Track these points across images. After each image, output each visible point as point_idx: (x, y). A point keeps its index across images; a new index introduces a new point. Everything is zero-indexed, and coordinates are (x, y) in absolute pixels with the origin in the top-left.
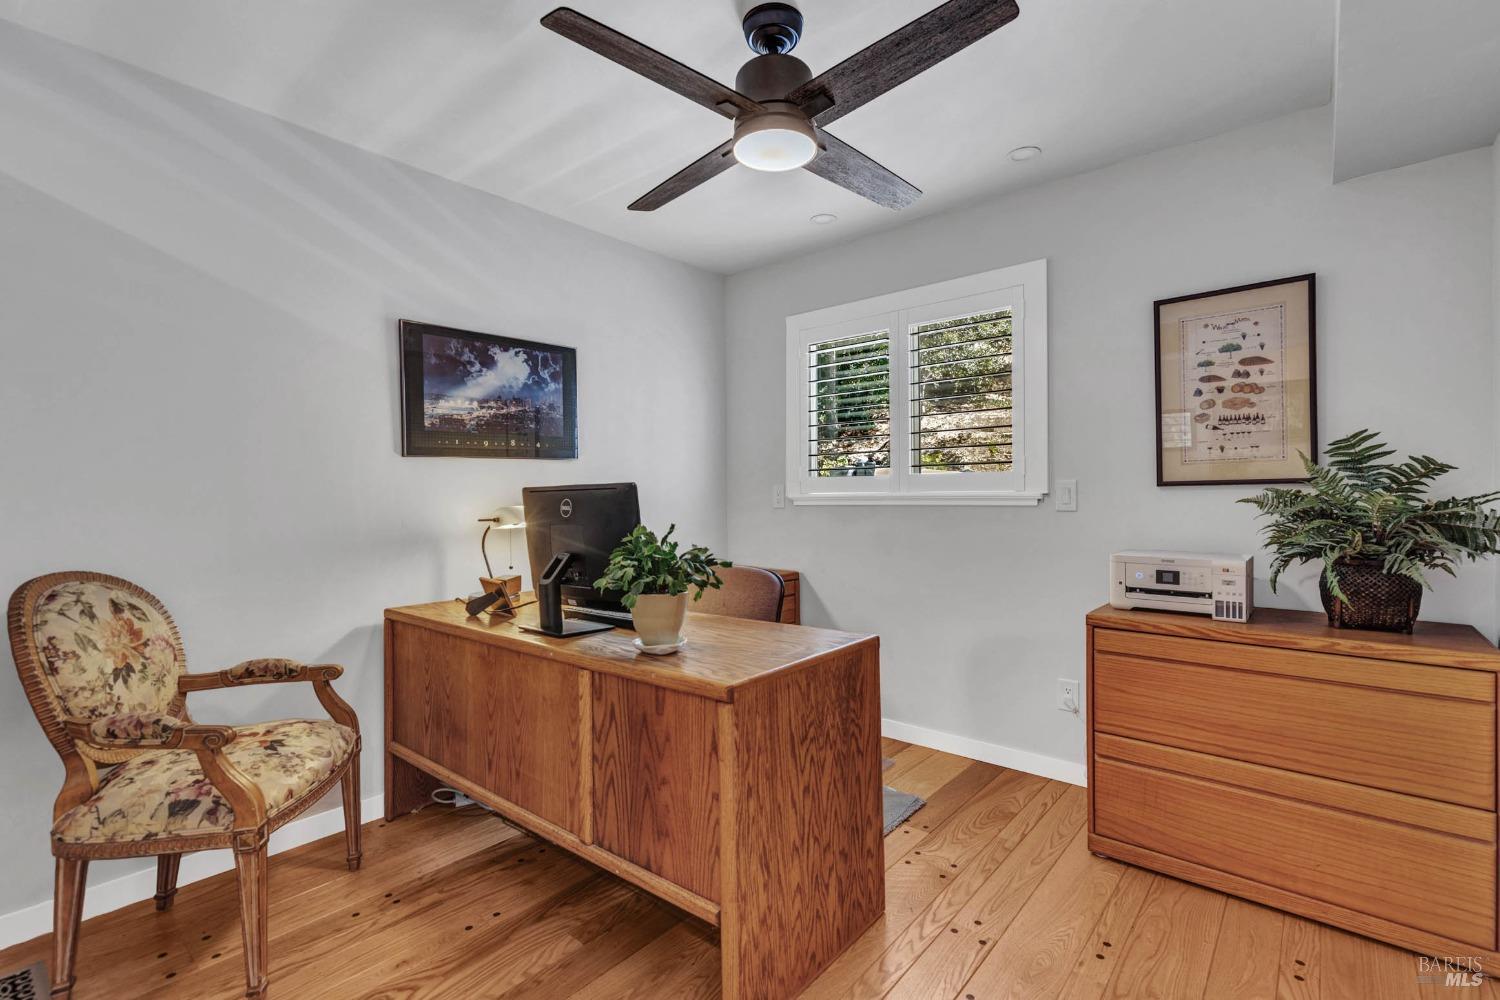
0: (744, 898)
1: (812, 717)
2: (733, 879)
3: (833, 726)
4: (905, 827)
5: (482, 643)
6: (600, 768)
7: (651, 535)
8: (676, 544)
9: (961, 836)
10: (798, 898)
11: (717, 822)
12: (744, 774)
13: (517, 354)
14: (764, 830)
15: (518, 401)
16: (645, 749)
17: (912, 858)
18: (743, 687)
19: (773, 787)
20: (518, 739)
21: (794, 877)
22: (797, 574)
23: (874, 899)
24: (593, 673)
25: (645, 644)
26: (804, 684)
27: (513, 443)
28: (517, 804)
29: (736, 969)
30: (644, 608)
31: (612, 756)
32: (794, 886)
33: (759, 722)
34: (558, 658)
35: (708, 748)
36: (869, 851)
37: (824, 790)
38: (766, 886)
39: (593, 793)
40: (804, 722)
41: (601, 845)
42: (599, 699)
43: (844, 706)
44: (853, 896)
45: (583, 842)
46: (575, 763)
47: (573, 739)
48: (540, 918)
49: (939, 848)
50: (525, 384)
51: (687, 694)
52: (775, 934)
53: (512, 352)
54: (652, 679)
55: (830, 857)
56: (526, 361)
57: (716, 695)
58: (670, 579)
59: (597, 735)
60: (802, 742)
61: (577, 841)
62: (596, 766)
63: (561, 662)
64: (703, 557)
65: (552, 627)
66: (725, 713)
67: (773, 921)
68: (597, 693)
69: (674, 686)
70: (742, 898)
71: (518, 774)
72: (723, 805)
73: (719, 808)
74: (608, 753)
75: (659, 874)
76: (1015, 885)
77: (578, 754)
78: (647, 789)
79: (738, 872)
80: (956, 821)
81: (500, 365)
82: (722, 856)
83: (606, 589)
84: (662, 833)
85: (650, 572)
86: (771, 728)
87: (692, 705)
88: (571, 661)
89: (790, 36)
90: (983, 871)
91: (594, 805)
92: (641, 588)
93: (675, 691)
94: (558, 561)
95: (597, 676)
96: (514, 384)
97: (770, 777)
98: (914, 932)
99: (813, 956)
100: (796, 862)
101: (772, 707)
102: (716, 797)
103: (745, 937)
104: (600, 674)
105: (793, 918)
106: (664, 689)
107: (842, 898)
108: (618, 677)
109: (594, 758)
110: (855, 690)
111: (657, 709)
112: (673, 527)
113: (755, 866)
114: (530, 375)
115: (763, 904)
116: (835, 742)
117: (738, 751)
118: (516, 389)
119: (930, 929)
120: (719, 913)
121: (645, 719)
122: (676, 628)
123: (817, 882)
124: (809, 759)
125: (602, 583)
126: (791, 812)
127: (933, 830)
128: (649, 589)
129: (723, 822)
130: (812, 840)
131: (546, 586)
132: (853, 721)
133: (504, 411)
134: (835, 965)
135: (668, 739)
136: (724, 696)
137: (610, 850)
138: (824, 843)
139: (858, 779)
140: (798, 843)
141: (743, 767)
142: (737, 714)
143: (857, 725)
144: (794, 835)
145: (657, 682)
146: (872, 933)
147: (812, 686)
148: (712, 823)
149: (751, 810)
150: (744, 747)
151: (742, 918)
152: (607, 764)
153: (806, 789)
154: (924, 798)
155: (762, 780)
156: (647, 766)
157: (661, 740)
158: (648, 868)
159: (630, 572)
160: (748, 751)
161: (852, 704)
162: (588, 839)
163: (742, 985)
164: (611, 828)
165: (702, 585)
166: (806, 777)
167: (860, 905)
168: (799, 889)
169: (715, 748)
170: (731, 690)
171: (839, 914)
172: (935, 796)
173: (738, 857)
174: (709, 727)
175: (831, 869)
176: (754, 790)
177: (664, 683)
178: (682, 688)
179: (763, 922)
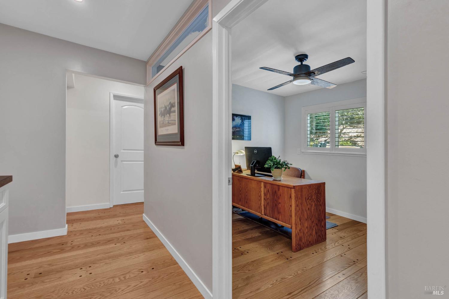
0: (296, 225)
1: (310, 195)
2: (294, 220)
3: (314, 198)
4: (332, 229)
5: (239, 177)
6: (266, 200)
7: (276, 157)
8: (281, 160)
9: (347, 232)
10: (307, 229)
11: (291, 211)
12: (296, 202)
13: (239, 118)
14: (300, 213)
15: (239, 128)
16: (275, 197)
17: (334, 234)
18: (296, 186)
19: (302, 206)
20: (247, 196)
21: (306, 225)
22: (304, 170)
23: (324, 236)
24: (264, 183)
25: (274, 178)
26: (308, 188)
27: (238, 137)
28: (246, 208)
29: (295, 237)
30: (275, 172)
31: (268, 198)
32: (306, 226)
33: (299, 193)
34: (256, 180)
35: (289, 197)
36: (322, 226)
37: (312, 210)
38: (300, 224)
39: (264, 205)
40: (308, 196)
41: (266, 215)
42: (265, 188)
43: (317, 195)
44: (319, 234)
45: (262, 214)
46: (260, 200)
47: (260, 195)
48: (252, 230)
49: (341, 233)
50: (240, 124)
51: (285, 187)
52: (302, 234)
53: (238, 117)
54: (277, 184)
55: (313, 224)
56: (241, 119)
57: (291, 187)
58: (280, 166)
59: (265, 195)
60: (308, 199)
61: (261, 214)
62: (265, 200)
63: (257, 181)
64: (286, 163)
65: (253, 174)
66: (293, 190)
67: (302, 231)
68: (265, 187)
69: (282, 185)
70: (296, 224)
71: (247, 202)
72: (292, 207)
73: (291, 208)
74: (267, 198)
75: (279, 220)
76: (359, 241)
77: (261, 198)
78: (276, 205)
79: (295, 220)
80: (346, 230)
81: (236, 120)
82: (292, 216)
83: (267, 167)
84: (279, 213)
85: (276, 165)
86: (301, 195)
87: (286, 189)
88: (259, 180)
89: (305, 59)
90: (351, 238)
91: (264, 208)
92: (275, 167)
93: (282, 186)
94: (254, 162)
95: (265, 184)
96: (238, 124)
97: (301, 204)
98: (333, 244)
99: (310, 242)
100: (306, 222)
101: (302, 191)
102: (291, 206)
103: (296, 232)
104: (266, 183)
105: (306, 232)
106: (280, 186)
107: (316, 233)
108: (270, 183)
109: (264, 199)
110: (319, 192)
111: (278, 190)
112: (279, 156)
113: (298, 220)
114: (242, 122)
115: (300, 228)
116: (315, 201)
117: (295, 197)
118: (239, 125)
119: (336, 244)
120: (291, 227)
121: (275, 191)
122: (281, 176)
123: (311, 228)
124: (309, 203)
125: (266, 166)
126: (305, 212)
127: (340, 230)
128: (276, 168)
129: (292, 210)
130: (310, 219)
131: (252, 166)
132: (319, 198)
133: (236, 130)
134: (315, 245)
135: (280, 195)
136: (293, 187)
137: (268, 216)
138: (312, 220)
139: (320, 210)
140: (307, 219)
141: (296, 201)
142: (295, 191)
143: (320, 199)
144: (306, 217)
145: (278, 184)
146: (323, 243)
147: (310, 189)
148: (290, 211)
149: (298, 209)
150: (296, 197)
151: (296, 228)
152: (267, 200)
153: (309, 209)
154: (338, 225)
155: (300, 204)
156: (276, 200)
157: (279, 195)
158: (276, 219)
159: (272, 164)
160: (297, 198)
161: (319, 195)
162: (263, 214)
163: (296, 240)
164: (268, 211)
165: (286, 168)
166: (309, 207)
167: (320, 236)
168: (307, 227)
169: (291, 197)
170: (294, 186)
171: (315, 236)
172: (341, 225)
173: (295, 217)
174: (289, 193)
175: (314, 226)
176: (298, 206)
177: (280, 185)
178: (284, 186)
179: (300, 230)
